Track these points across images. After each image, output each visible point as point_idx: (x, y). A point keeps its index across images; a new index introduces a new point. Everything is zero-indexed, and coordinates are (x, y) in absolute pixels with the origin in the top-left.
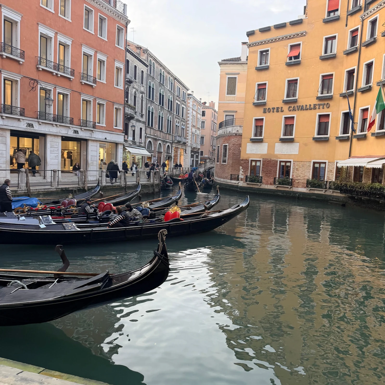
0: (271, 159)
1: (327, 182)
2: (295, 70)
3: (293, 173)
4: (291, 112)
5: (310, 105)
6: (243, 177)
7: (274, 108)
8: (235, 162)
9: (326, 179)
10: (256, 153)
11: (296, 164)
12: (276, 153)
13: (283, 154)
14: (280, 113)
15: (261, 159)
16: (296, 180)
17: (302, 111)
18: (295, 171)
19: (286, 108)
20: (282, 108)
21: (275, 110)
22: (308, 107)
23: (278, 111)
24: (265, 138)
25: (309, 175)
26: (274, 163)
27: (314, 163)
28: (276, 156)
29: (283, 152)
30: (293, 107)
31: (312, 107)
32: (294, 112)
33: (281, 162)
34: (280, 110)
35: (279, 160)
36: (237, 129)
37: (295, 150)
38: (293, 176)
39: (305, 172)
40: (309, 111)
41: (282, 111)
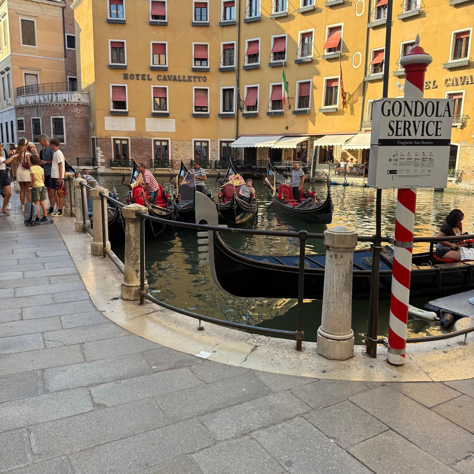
0: (141, 137)
1: (211, 161)
2: (161, 32)
3: (172, 153)
4: (161, 82)
5: (184, 76)
6: (104, 161)
7: (138, 75)
8: (80, 141)
9: (210, 158)
10: (120, 130)
11: (174, 143)
12: (148, 129)
13: (157, 132)
14: (147, 81)
15: (129, 138)
16: (177, 161)
17: (175, 82)
18: (174, 151)
19: (154, 75)
20: (148, 75)
21: (140, 78)
22: (181, 78)
23: (143, 79)
24: (130, 111)
25: (191, 156)
26: (146, 142)
27: (195, 142)
28: (149, 134)
29: (156, 129)
30: (162, 75)
31: (186, 78)
32: (165, 82)
33: (155, 141)
34: (146, 77)
35: (153, 139)
36: (78, 97)
37: (171, 127)
38: (172, 157)
39: (186, 152)
40: (183, 83)
41: (150, 80)
